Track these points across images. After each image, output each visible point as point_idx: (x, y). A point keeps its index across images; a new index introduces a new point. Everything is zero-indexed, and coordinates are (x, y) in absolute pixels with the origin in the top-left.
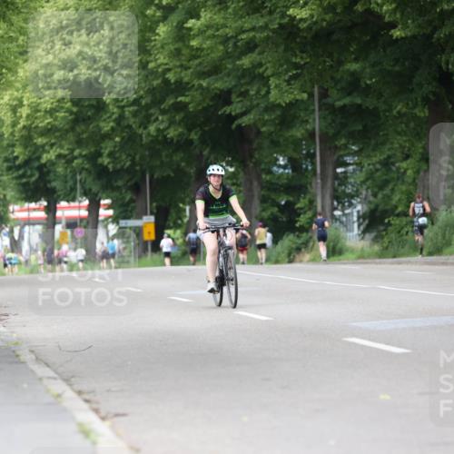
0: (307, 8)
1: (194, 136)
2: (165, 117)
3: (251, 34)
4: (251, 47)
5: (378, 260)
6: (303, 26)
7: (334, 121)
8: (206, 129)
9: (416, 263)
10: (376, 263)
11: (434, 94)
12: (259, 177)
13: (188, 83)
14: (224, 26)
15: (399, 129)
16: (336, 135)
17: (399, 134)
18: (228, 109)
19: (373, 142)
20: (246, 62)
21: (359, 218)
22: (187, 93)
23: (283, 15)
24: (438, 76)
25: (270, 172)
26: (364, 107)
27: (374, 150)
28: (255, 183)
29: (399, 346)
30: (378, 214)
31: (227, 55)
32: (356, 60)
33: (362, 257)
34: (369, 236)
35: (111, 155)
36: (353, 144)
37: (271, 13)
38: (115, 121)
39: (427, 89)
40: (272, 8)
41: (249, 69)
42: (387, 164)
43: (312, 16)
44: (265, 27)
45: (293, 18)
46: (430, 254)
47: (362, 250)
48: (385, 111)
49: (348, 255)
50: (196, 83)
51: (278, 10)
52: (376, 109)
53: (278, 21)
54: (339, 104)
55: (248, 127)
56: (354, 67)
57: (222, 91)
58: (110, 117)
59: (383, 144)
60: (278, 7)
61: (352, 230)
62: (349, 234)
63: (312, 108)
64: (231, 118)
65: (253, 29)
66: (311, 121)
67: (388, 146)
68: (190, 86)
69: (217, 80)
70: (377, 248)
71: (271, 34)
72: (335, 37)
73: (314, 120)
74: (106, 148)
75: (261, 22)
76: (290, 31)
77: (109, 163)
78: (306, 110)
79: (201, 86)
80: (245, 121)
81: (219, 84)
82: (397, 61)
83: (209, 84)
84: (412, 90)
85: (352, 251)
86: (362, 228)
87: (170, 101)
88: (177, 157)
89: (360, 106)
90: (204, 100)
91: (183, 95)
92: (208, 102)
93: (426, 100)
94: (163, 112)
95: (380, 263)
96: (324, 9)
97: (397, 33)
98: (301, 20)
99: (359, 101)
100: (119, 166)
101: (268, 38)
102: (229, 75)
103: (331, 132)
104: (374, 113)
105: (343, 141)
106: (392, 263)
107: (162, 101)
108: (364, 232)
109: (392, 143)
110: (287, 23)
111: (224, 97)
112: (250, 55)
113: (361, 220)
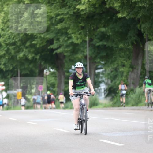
0: (84, 5)
1: (38, 57)
2: (27, 50)
3: (62, 16)
4: (61, 21)
5: (112, 108)
6: (82, 13)
7: (95, 52)
8: (43, 54)
9: (127, 109)
10: (111, 109)
11: (136, 41)
12: (64, 74)
13: (35, 36)
14: (51, 12)
15: (121, 55)
16: (95, 58)
17: (121, 57)
18: (52, 47)
19: (110, 60)
20: (59, 26)
21: (104, 91)
22: (35, 40)
23: (75, 8)
24: (137, 33)
25: (68, 72)
26: (107, 46)
27: (111, 64)
28: (63, 77)
29: (120, 143)
30: (112, 89)
31: (52, 24)
32: (104, 27)
33: (105, 107)
34: (109, 98)
35: (4, 64)
36: (102, 61)
37: (69, 7)
38: (6, 51)
39: (133, 39)
40: (70, 5)
41: (60, 29)
42: (116, 69)
43: (86, 9)
44: (68, 13)
45: (79, 9)
46: (133, 106)
47: (106, 104)
48: (116, 48)
49: (100, 106)
50: (38, 35)
51: (73, 6)
52: (112, 47)
53: (72, 11)
54: (97, 44)
55: (60, 53)
56: (103, 29)
57: (50, 39)
58: (4, 49)
59: (114, 61)
60: (72, 5)
61: (101, 96)
62: (100, 98)
63: (86, 46)
64: (53, 50)
65: (62, 14)
66: (85, 51)
67: (116, 62)
68: (36, 37)
69: (47, 34)
70: (111, 103)
71: (69, 16)
72: (95, 17)
73: (87, 51)
74: (2, 61)
75: (66, 11)
76: (77, 15)
77: (4, 68)
78: (83, 47)
79: (41, 37)
80: (59, 51)
81: (49, 36)
82: (121, 27)
83: (44, 36)
84: (127, 39)
85: (101, 104)
86: (106, 95)
87: (28, 44)
88: (31, 66)
89: (105, 45)
90: (42, 43)
91: (34, 41)
92: (44, 44)
93: (132, 44)
94: (27, 48)
95: (113, 109)
96: (91, 6)
97: (120, 15)
98: (82, 10)
99: (105, 43)
100: (7, 69)
101: (68, 17)
102: (52, 32)
103: (94, 56)
104: (111, 49)
105: (98, 60)
106: (118, 109)
107: (25, 43)
108: (106, 97)
109: (118, 61)
110: (76, 12)
111: (51, 42)
112: (61, 24)
113: (105, 92)
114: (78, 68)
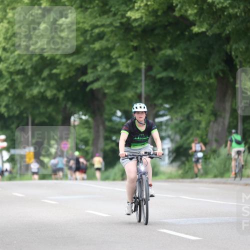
0: (139, 11)
1: (61, 95)
2: (44, 83)
3: (102, 29)
4: (100, 37)
5: (181, 180)
6: (135, 24)
7: (154, 87)
8: (70, 90)
9: (206, 182)
10: (180, 182)
11: (223, 71)
12: (103, 123)
13: (58, 60)
14: (84, 22)
15: (197, 94)
16: (155, 97)
17: (196, 97)
18: (84, 78)
19: (180, 103)
20: (97, 46)
21: (169, 152)
22: (58, 67)
23: (123, 16)
24: (225, 59)
25: (110, 120)
26: (175, 79)
27: (180, 108)
28: (101, 128)
30: (182, 150)
31: (86, 42)
32: (171, 47)
33: (170, 178)
34: (176, 164)
35: (7, 106)
36: (166, 103)
37: (115, 15)
38: (8, 84)
39: (218, 67)
40: (116, 12)
41: (98, 51)
42: (189, 117)
43: (142, 18)
44: (111, 24)
45: (129, 18)
46: (215, 177)
47: (171, 173)
48: (188, 82)
49: (162, 176)
50: (63, 60)
51: (119, 13)
52: (183, 80)
53: (119, 21)
54: (159, 76)
55: (98, 90)
56: (169, 52)
57: (81, 66)
58: (5, 81)
59: (186, 104)
60: (119, 11)
61: (164, 160)
62: (162, 163)
63: (140, 78)
64: (86, 84)
65: (103, 25)
66: (139, 87)
67: (189, 106)
68: (59, 62)
69: (78, 58)
70: (180, 172)
71: (114, 29)
72: (156, 32)
73: (141, 86)
74: (3, 101)
75: (108, 21)
76: (127, 27)
77: (5, 112)
78: (136, 79)
79: (67, 62)
80: (96, 86)
81: (80, 61)
82: (199, 48)
83: (73, 61)
84: (207, 69)
85: (164, 173)
86: (171, 159)
87: (45, 73)
88: (50, 109)
89: (172, 78)
90: (69, 72)
91: (55, 68)
92: (72, 73)
93: (217, 75)
94: (43, 80)
95: (182, 182)
96: (150, 13)
97: (196, 29)
98: (136, 20)
99: (172, 75)
100: (11, 114)
101: (112, 31)
102: (85, 55)
103: (152, 95)
104: (181, 84)
105: (160, 101)
106: (191, 182)
107: (41, 72)
108: (172, 162)
109: (192, 104)
110: (126, 22)
111: (83, 70)
112: (100, 41)
113: (171, 154)
114: (138, 112)
